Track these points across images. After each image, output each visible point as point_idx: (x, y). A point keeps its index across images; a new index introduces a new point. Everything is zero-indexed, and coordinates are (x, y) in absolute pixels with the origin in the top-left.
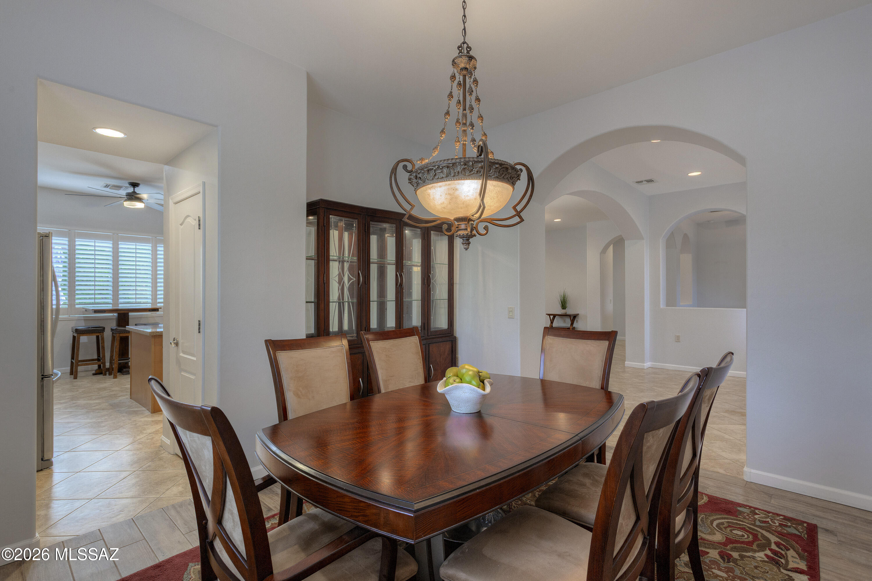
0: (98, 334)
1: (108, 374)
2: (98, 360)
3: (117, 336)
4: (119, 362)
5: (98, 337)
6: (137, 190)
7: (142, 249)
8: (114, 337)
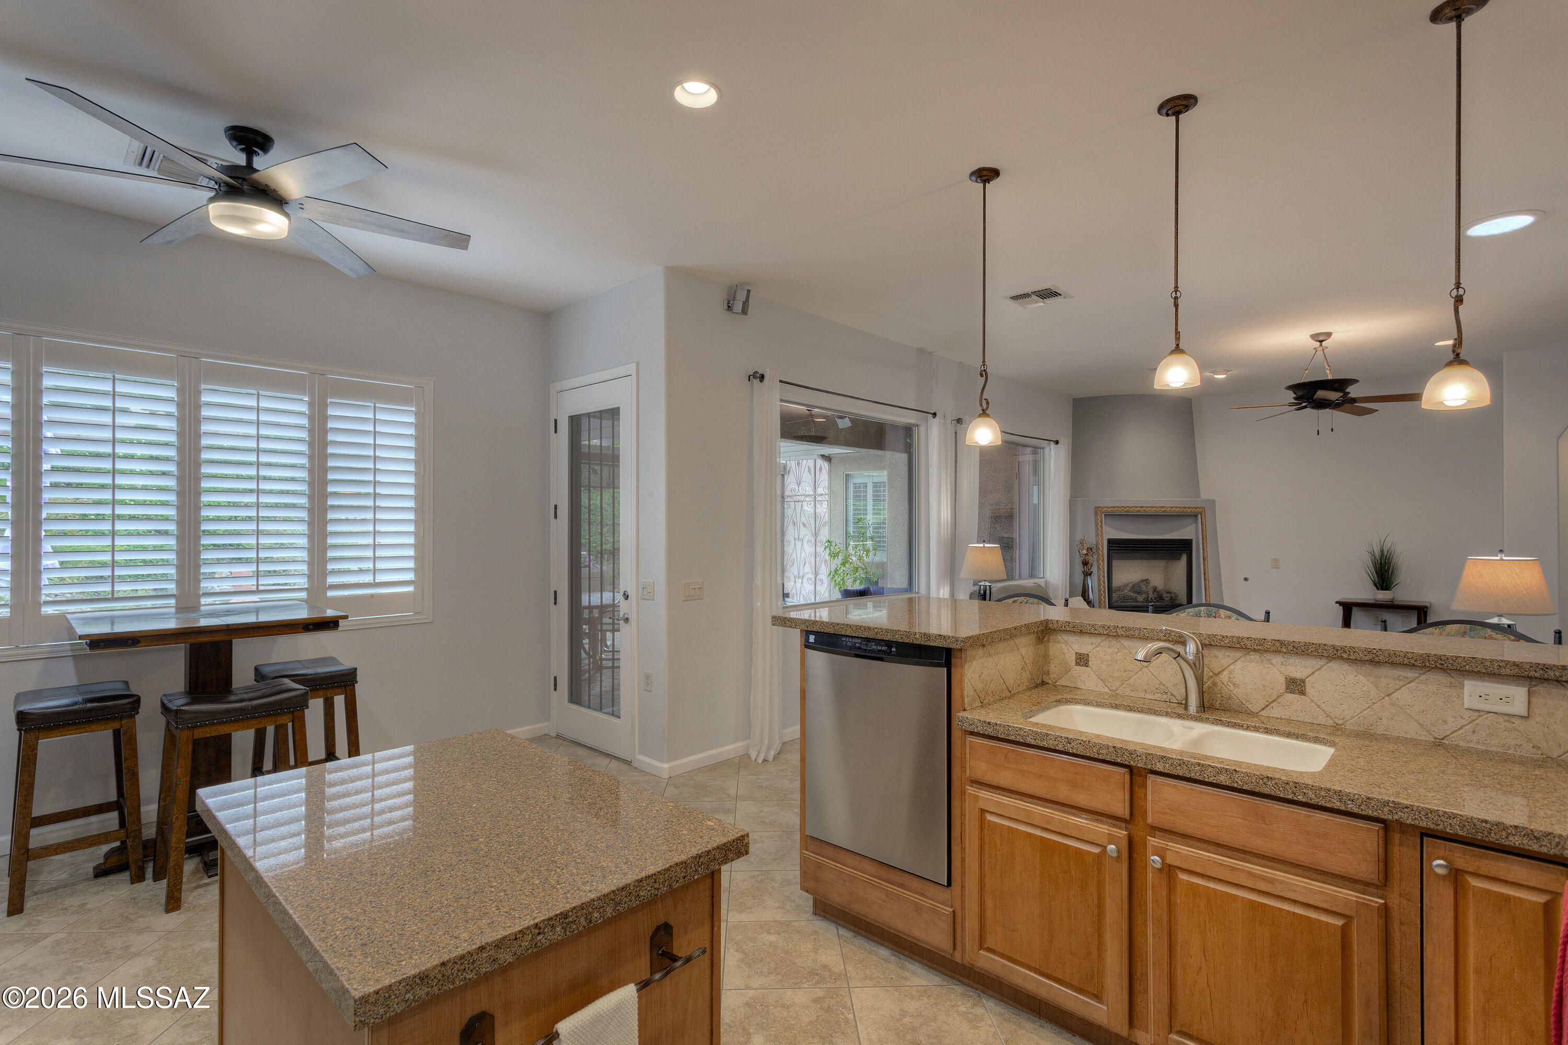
0: (116, 725)
1: (149, 873)
2: (117, 806)
3: (183, 736)
4: (187, 840)
5: (117, 734)
6: (259, 162)
7: (278, 425)
8: (170, 741)
